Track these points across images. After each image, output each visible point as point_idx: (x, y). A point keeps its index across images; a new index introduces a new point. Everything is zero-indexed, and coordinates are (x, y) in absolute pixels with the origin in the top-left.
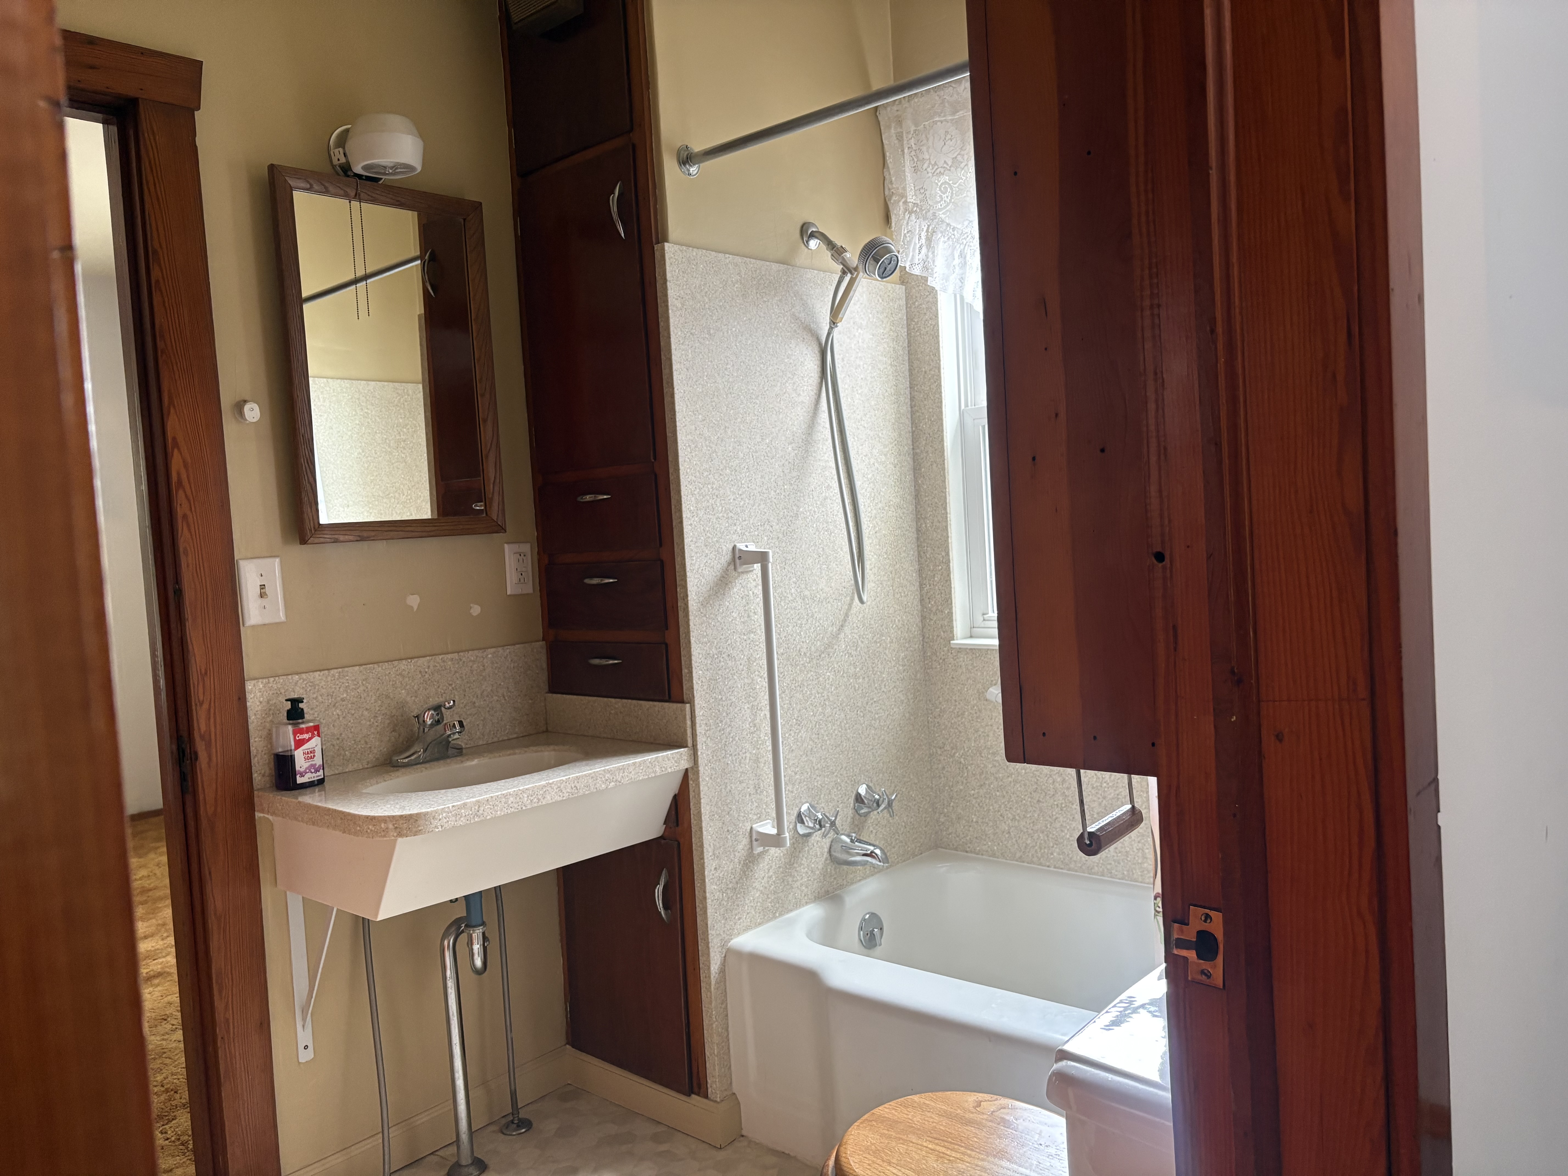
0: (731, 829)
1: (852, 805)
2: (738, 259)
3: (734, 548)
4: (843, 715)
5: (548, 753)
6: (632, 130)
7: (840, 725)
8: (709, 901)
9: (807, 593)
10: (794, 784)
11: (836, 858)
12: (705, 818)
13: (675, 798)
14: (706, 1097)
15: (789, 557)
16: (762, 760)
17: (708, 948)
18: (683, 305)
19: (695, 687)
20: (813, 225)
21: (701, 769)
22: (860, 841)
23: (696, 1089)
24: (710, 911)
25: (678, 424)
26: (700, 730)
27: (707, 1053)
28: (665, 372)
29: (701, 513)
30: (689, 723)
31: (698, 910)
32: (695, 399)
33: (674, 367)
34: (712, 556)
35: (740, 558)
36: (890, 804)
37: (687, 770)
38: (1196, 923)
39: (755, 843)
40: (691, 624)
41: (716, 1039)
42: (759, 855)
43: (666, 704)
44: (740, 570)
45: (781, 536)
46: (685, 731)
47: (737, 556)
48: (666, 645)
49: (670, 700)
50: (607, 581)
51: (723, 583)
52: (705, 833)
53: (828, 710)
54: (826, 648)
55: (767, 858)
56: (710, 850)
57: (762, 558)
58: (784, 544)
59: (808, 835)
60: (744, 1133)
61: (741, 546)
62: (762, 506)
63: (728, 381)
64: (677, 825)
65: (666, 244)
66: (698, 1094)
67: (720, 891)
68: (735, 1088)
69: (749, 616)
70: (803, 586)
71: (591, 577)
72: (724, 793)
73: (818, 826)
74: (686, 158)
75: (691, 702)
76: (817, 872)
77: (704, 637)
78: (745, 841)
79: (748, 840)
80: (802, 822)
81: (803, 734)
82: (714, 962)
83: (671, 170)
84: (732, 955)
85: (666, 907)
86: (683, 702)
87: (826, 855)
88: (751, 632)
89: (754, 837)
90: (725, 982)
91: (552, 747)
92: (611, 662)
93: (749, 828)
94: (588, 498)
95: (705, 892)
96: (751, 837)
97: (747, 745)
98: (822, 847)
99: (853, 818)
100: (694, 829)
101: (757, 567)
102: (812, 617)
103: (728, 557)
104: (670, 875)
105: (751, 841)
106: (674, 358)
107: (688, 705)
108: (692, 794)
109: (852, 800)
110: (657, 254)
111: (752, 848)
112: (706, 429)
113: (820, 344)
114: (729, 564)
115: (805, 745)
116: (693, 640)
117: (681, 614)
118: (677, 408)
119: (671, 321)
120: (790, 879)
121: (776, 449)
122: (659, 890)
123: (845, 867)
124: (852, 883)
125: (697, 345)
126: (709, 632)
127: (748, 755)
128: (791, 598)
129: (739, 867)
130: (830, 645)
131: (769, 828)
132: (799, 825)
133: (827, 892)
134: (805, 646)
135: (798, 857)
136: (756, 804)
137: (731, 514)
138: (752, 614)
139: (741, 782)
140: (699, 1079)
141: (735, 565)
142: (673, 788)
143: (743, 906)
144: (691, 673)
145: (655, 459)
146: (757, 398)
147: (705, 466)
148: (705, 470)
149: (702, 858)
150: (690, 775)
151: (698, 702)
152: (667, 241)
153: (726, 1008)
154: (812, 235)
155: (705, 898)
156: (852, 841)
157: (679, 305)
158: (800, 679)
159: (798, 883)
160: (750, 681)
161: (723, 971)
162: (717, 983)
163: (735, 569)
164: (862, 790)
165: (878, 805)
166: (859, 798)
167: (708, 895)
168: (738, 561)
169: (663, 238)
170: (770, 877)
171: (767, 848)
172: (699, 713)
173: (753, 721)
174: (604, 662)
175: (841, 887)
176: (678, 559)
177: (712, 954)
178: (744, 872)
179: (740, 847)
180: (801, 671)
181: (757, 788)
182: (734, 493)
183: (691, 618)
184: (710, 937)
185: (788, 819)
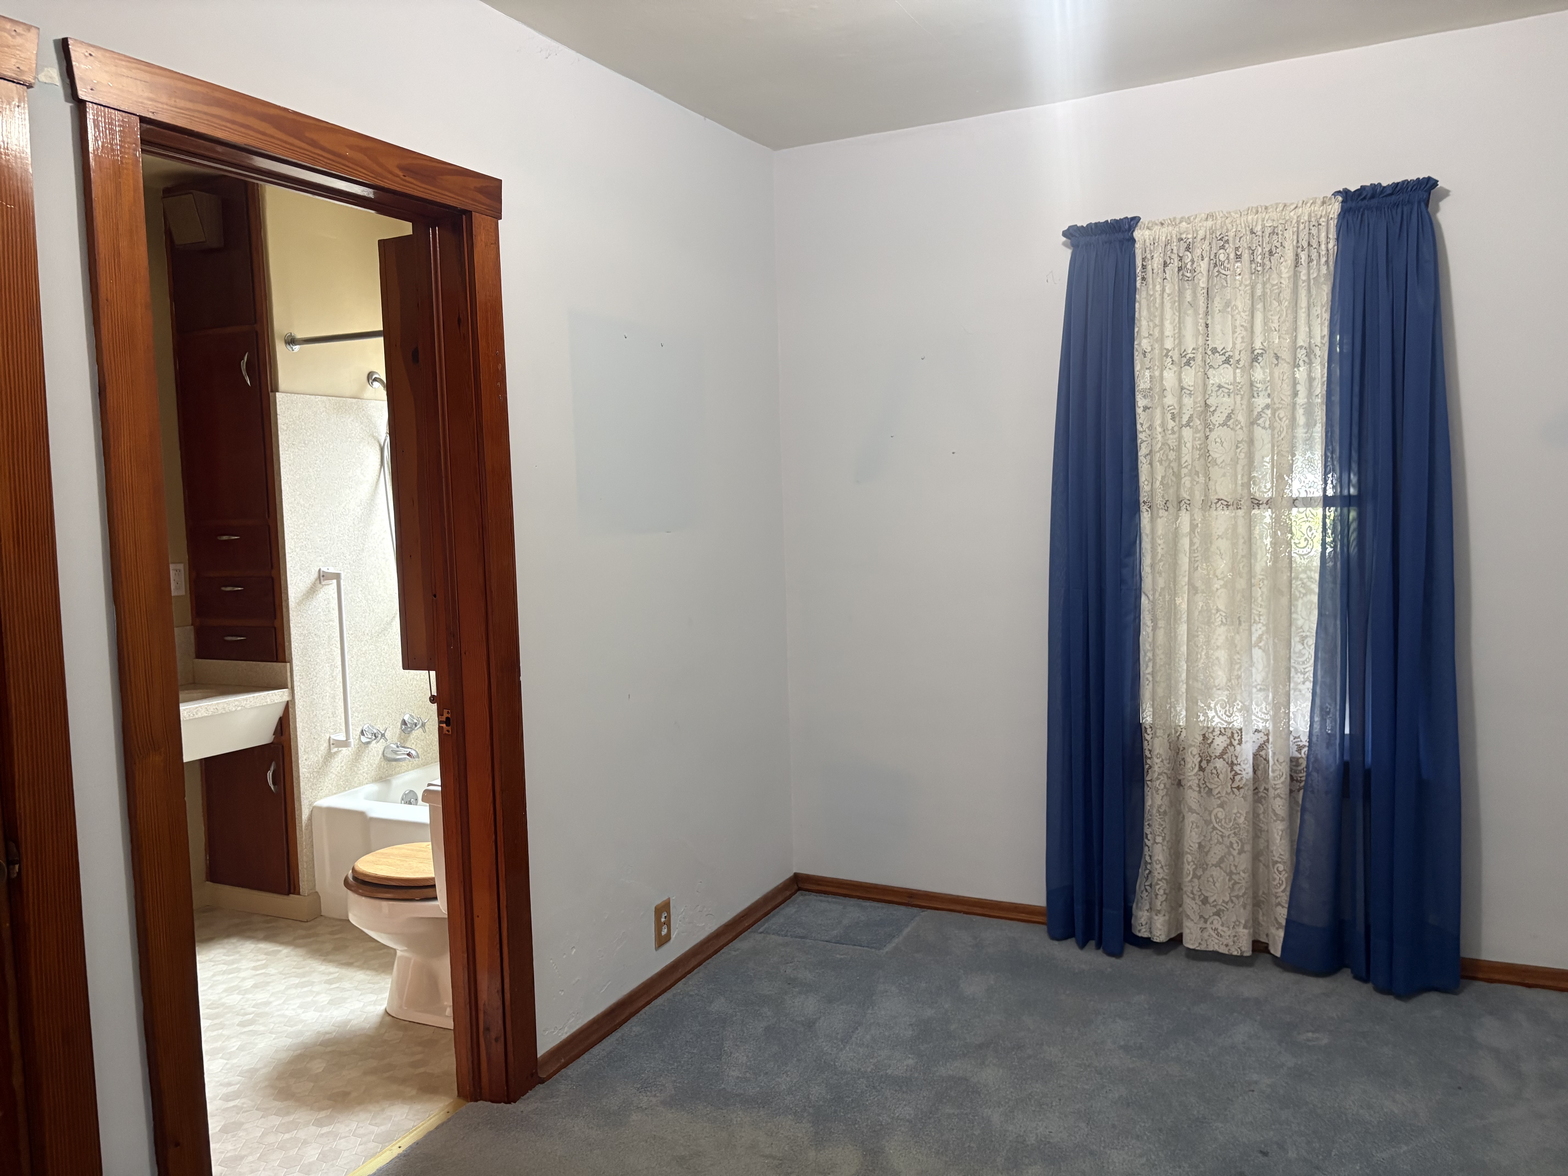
0: (316, 737)
1: (399, 727)
2: (325, 398)
3: (320, 570)
4: (394, 672)
5: (195, 694)
6: (256, 322)
7: (392, 678)
8: (301, 778)
9: (370, 597)
10: (359, 713)
11: (387, 757)
12: (299, 730)
13: (281, 719)
14: (299, 894)
15: (357, 575)
16: (337, 697)
17: (301, 805)
18: (287, 427)
19: (293, 653)
20: (376, 373)
21: (297, 701)
22: (403, 747)
23: (292, 891)
24: (302, 784)
25: (283, 497)
26: (296, 678)
27: (300, 868)
28: (276, 467)
29: (298, 550)
30: (289, 674)
31: (295, 784)
32: (295, 482)
33: (282, 464)
34: (305, 575)
35: (323, 576)
36: (423, 725)
37: (288, 702)
38: (446, 715)
39: (332, 746)
40: (291, 615)
41: (305, 859)
42: (335, 753)
43: (274, 664)
44: (323, 583)
45: (352, 562)
46: (287, 679)
47: (321, 574)
48: (275, 628)
49: (277, 661)
50: (237, 589)
51: (312, 591)
52: (299, 739)
53: (384, 669)
54: (382, 631)
55: (340, 756)
56: (303, 749)
57: (337, 576)
58: (354, 567)
59: (369, 743)
60: (323, 914)
61: (324, 569)
62: (339, 545)
63: (317, 471)
64: (282, 735)
65: (277, 394)
66: (294, 893)
67: (309, 772)
68: (318, 889)
69: (329, 611)
70: (367, 593)
71: (226, 586)
72: (312, 716)
73: (374, 737)
74: (291, 341)
75: (291, 662)
76: (374, 766)
77: (299, 623)
78: (326, 745)
79: (328, 744)
80: (363, 735)
81: (366, 682)
82: (305, 813)
83: (281, 349)
84: (315, 810)
85: (274, 783)
86: (286, 662)
87: (380, 755)
88: (330, 621)
89: (331, 742)
90: (311, 826)
91: (199, 691)
92: (239, 638)
93: (328, 738)
94: (225, 538)
95: (299, 773)
96: (329, 742)
97: (328, 688)
98: (377, 751)
99: (400, 735)
100: (292, 736)
101: (335, 581)
102: (373, 611)
103: (316, 575)
104: (277, 765)
105: (330, 745)
106: (281, 459)
107: (288, 664)
108: (291, 716)
109: (399, 724)
110: (271, 399)
111: (330, 749)
112: (301, 500)
113: (380, 445)
114: (316, 580)
115: (367, 689)
116: (291, 625)
117: (284, 610)
118: (283, 488)
119: (280, 438)
120: (356, 769)
121: (349, 510)
122: (270, 774)
123: (394, 763)
124: (399, 774)
125: (297, 450)
126: (302, 620)
127: (328, 694)
128: (358, 600)
129: (321, 760)
130: (385, 629)
131: (342, 737)
132: (362, 737)
133: (381, 778)
134: (368, 629)
135: (361, 756)
136: (333, 723)
137: (317, 550)
138: (331, 610)
139: (323, 710)
140: (294, 884)
141: (320, 580)
142: (279, 712)
143: (324, 782)
144: (290, 644)
145: (269, 517)
146: (336, 479)
147: (301, 521)
148: (301, 524)
149: (297, 753)
150: (290, 705)
151: (295, 662)
152: (278, 391)
153: (312, 841)
154: (375, 380)
155: (299, 777)
156: (398, 747)
157: (285, 428)
158: (364, 649)
159: (361, 772)
160: (329, 650)
161: (310, 818)
162: (306, 826)
163: (320, 583)
164: (406, 718)
165: (416, 726)
166: (404, 723)
167: (301, 775)
168: (322, 578)
169: (276, 389)
170: (342, 767)
171: (340, 749)
172: (295, 668)
173: (331, 674)
174: (234, 638)
175: (391, 775)
176: (283, 577)
177: (303, 809)
178: (325, 763)
179: (322, 748)
180: (365, 644)
181: (334, 714)
182: (320, 537)
183: (291, 612)
184: (302, 799)
185: (355, 733)
